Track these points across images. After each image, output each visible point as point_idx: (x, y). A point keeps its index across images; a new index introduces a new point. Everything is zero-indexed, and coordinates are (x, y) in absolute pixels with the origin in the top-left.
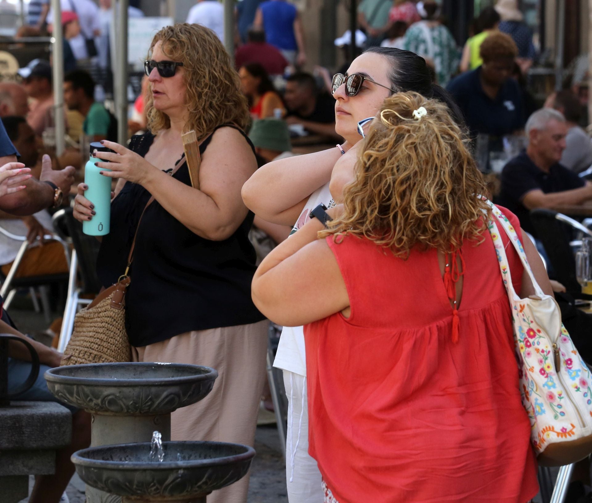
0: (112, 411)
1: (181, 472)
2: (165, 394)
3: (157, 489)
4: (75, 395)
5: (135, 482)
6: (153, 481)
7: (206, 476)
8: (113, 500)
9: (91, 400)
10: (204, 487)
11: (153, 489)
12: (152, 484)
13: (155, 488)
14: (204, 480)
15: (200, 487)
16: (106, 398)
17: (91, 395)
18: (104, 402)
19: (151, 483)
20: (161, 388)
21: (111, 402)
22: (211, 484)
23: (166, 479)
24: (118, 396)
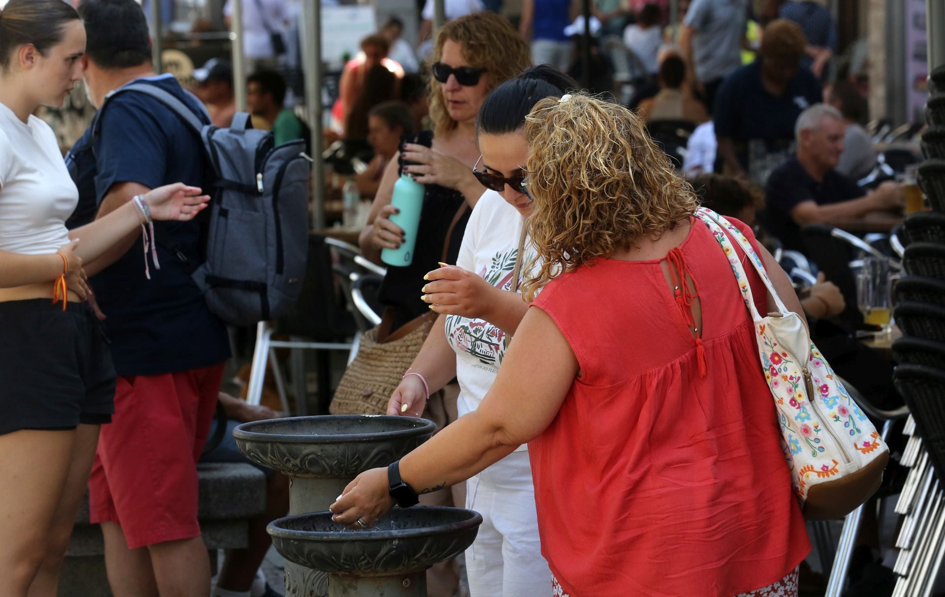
0: (313, 473)
1: (396, 542)
2: (375, 451)
3: (368, 563)
4: (269, 455)
5: (343, 555)
6: (363, 554)
7: (425, 547)
8: (317, 578)
9: (288, 461)
10: (424, 560)
11: (363, 563)
12: (363, 557)
13: (366, 561)
14: (423, 551)
15: (418, 560)
16: (305, 458)
17: (287, 454)
18: (303, 463)
19: (361, 557)
20: (369, 445)
21: (313, 462)
22: (431, 556)
23: (378, 552)
24: (319, 455)
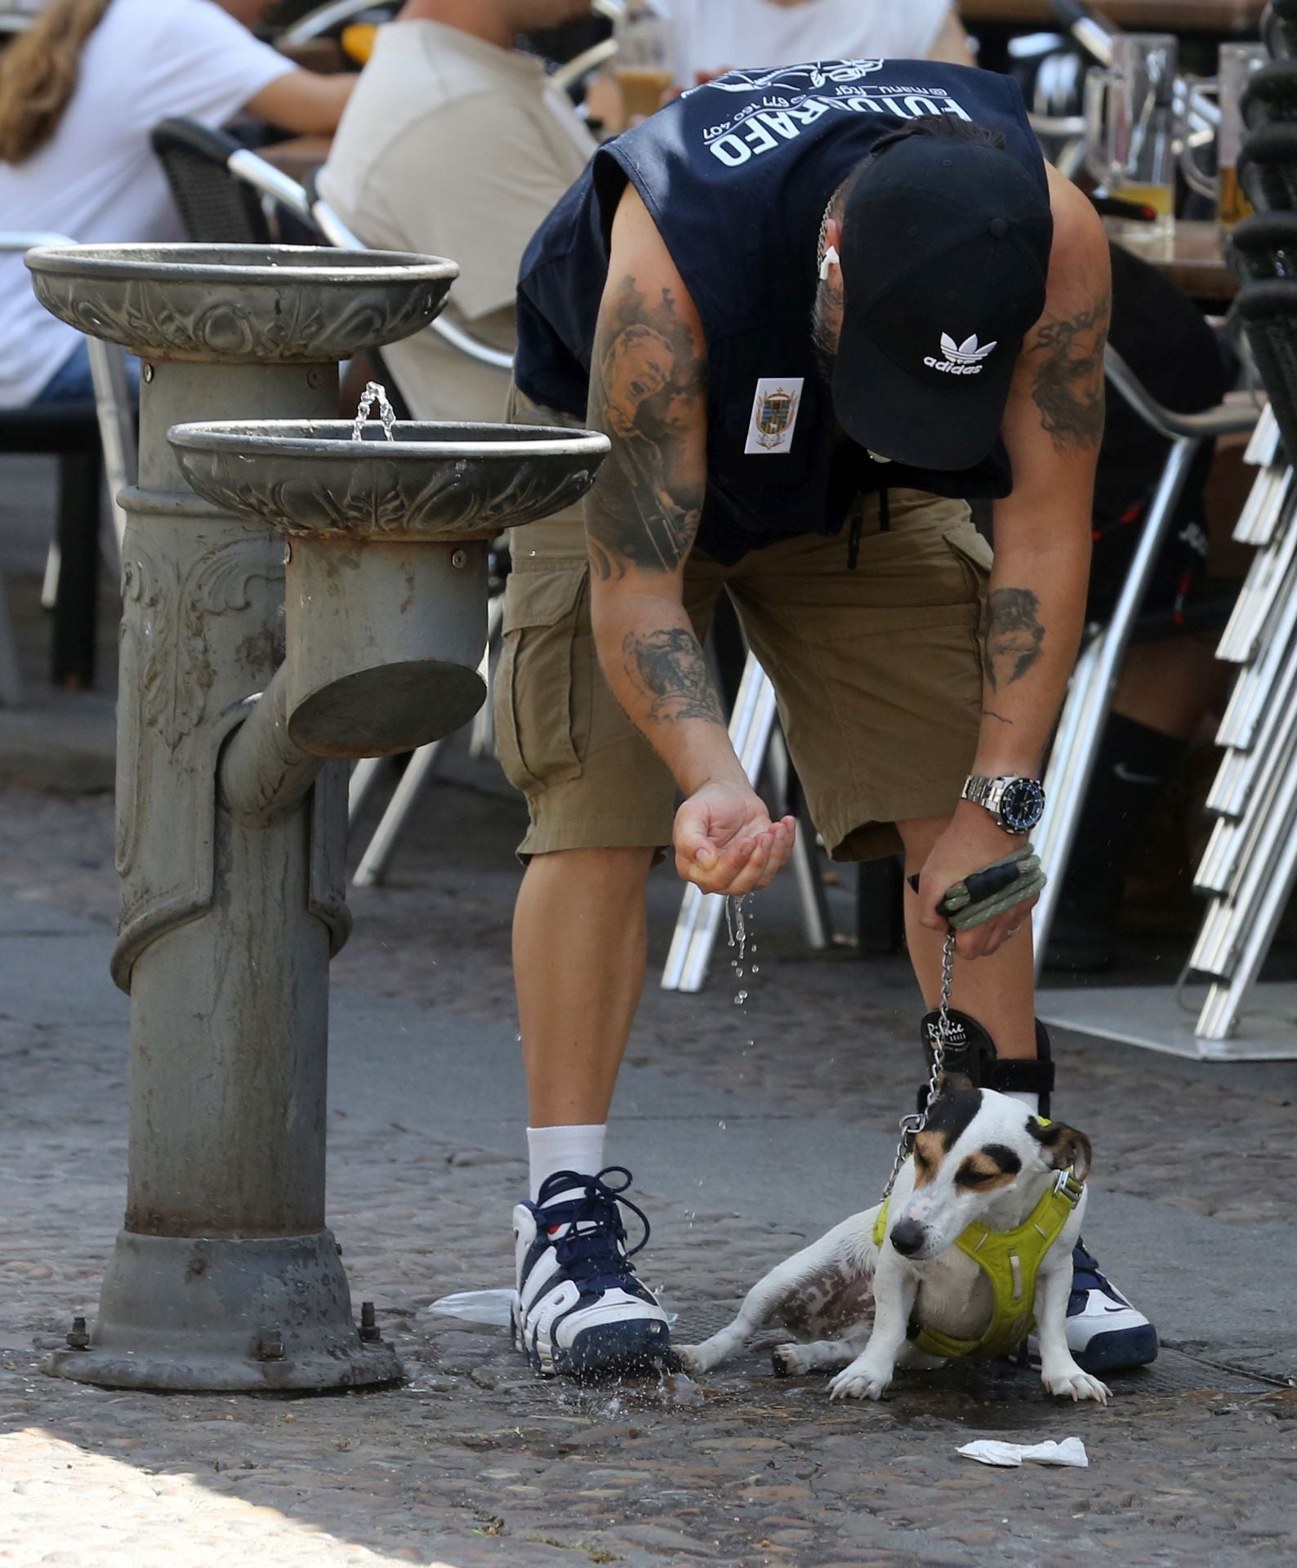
1: (461, 466)
2: (353, 306)
3: (402, 506)
4: (126, 305)
5: (350, 492)
6: (394, 488)
7: (515, 481)
9: (170, 318)
10: (507, 509)
11: (390, 506)
12: (390, 495)
13: (396, 503)
14: (509, 491)
15: (497, 508)
16: (208, 314)
17: (170, 306)
18: (201, 325)
19: (389, 492)
20: (344, 291)
21: (223, 324)
22: (522, 503)
23: (424, 484)
24: (239, 309)
